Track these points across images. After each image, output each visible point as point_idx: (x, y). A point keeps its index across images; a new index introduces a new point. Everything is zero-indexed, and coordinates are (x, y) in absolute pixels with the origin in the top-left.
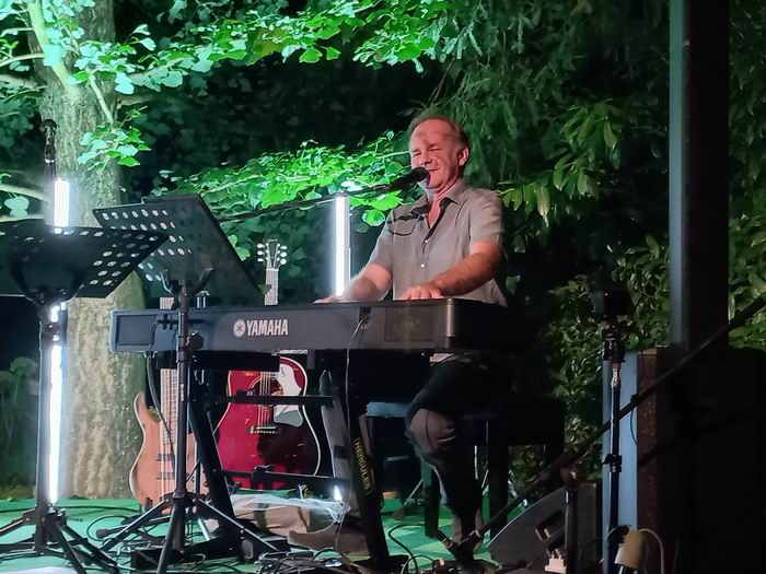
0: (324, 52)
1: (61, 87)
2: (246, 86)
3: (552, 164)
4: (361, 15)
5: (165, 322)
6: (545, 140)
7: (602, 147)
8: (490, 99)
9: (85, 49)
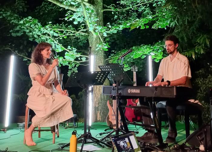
0: (146, 27)
1: (92, 34)
3: (195, 47)
4: (153, 18)
6: (193, 41)
7: (206, 44)
9: (97, 28)
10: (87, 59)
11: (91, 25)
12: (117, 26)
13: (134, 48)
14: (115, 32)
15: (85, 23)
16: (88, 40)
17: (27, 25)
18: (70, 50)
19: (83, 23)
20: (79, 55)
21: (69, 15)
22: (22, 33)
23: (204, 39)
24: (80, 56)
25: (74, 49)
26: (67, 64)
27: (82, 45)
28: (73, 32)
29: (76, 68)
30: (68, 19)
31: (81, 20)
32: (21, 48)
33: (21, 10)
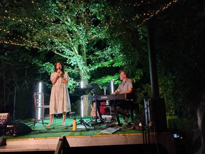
0: (109, 66)
1: (81, 71)
2: (101, 69)
3: (135, 76)
4: (113, 61)
5: (94, 97)
6: (134, 73)
7: (141, 74)
8: (128, 69)
9: (84, 67)
10: (79, 84)
11: (81, 66)
12: (94, 66)
13: (103, 77)
14: (93, 69)
15: (77, 65)
16: (79, 75)
17: (47, 67)
20: (75, 82)
21: (68, 60)
22: (45, 72)
23: (140, 72)
25: (72, 79)
26: (69, 87)
27: (76, 77)
28: (71, 70)
29: (74, 89)
30: (69, 63)
31: (75, 63)
32: (45, 79)
33: (43, 59)
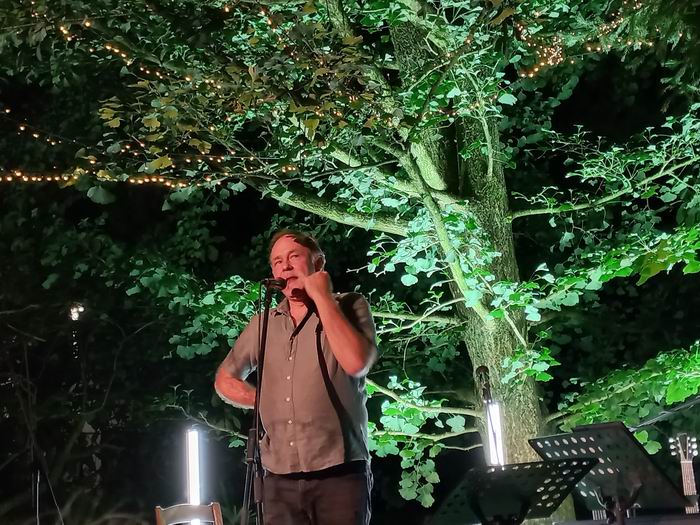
1: (480, 321)
9: (497, 289)
10: (470, 421)
11: (472, 282)
12: (577, 274)
13: (661, 359)
14: (573, 300)
15: (444, 277)
16: (462, 348)
17: (229, 308)
18: (398, 392)
19: (438, 276)
20: (435, 410)
21: (379, 250)
22: (215, 344)
24: (440, 411)
25: (415, 388)
26: (391, 448)
27: (441, 368)
28: (402, 318)
29: (431, 464)
30: (379, 268)
31: (428, 266)
32: (214, 400)
33: (198, 254)
